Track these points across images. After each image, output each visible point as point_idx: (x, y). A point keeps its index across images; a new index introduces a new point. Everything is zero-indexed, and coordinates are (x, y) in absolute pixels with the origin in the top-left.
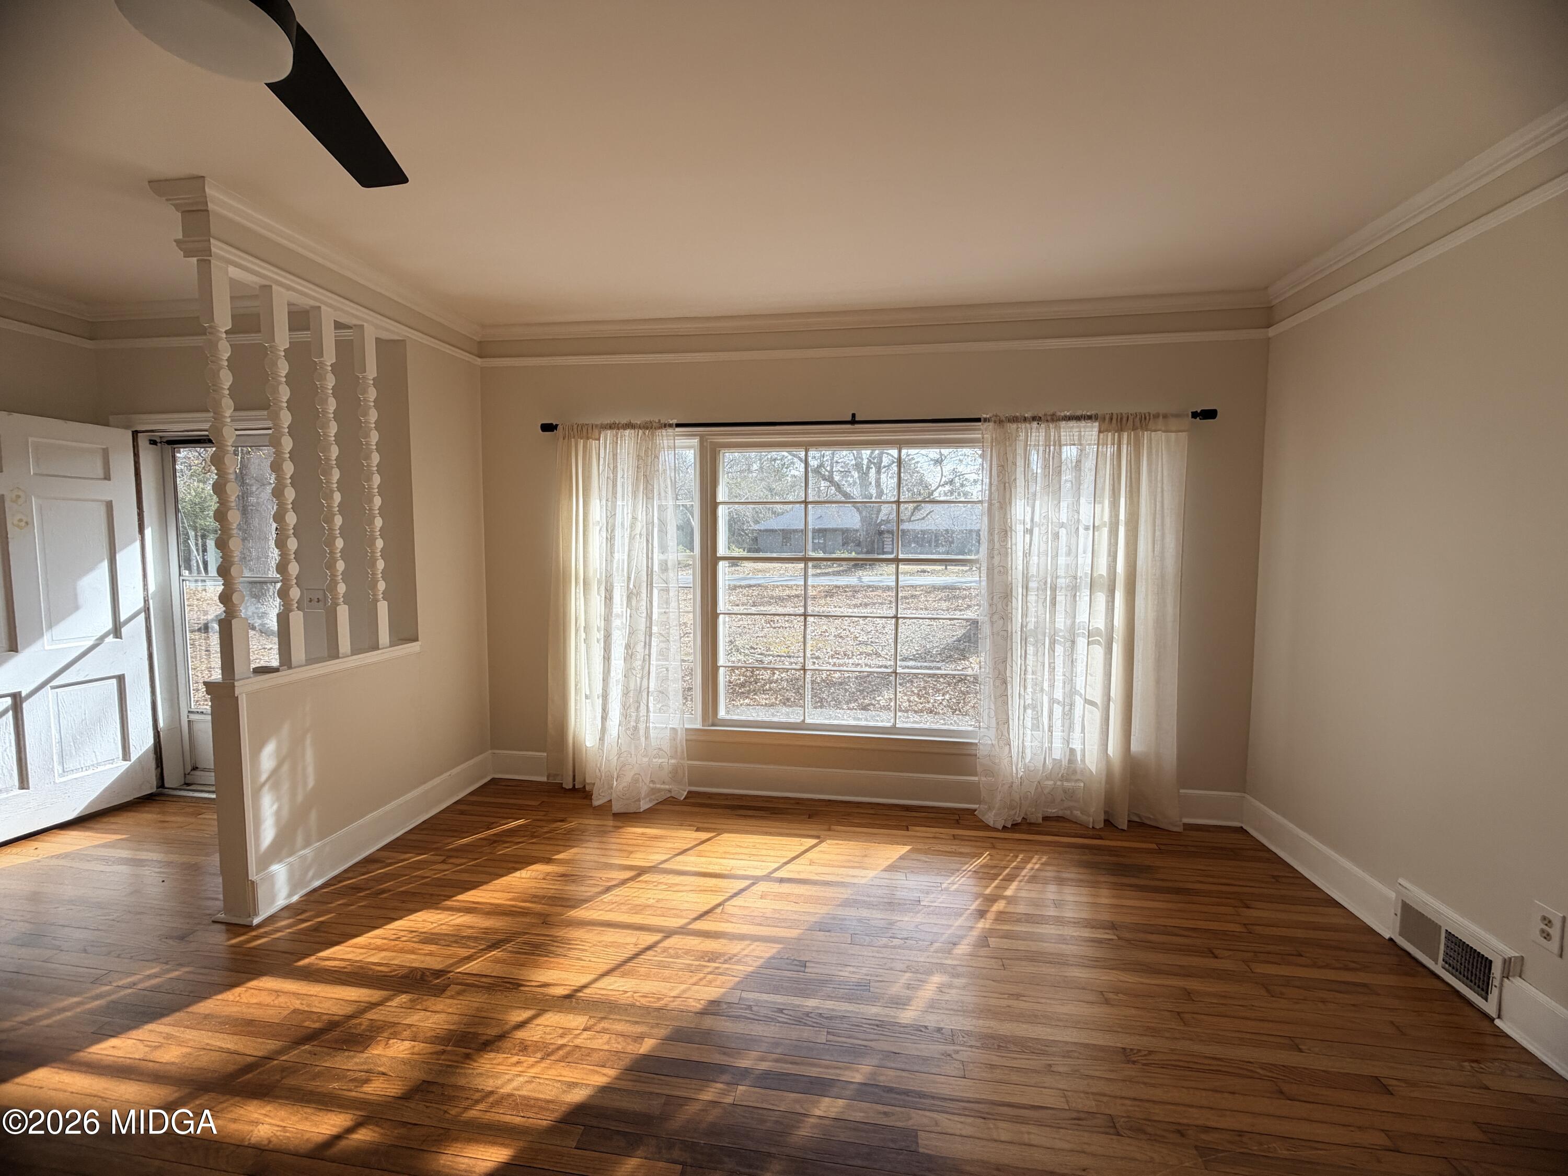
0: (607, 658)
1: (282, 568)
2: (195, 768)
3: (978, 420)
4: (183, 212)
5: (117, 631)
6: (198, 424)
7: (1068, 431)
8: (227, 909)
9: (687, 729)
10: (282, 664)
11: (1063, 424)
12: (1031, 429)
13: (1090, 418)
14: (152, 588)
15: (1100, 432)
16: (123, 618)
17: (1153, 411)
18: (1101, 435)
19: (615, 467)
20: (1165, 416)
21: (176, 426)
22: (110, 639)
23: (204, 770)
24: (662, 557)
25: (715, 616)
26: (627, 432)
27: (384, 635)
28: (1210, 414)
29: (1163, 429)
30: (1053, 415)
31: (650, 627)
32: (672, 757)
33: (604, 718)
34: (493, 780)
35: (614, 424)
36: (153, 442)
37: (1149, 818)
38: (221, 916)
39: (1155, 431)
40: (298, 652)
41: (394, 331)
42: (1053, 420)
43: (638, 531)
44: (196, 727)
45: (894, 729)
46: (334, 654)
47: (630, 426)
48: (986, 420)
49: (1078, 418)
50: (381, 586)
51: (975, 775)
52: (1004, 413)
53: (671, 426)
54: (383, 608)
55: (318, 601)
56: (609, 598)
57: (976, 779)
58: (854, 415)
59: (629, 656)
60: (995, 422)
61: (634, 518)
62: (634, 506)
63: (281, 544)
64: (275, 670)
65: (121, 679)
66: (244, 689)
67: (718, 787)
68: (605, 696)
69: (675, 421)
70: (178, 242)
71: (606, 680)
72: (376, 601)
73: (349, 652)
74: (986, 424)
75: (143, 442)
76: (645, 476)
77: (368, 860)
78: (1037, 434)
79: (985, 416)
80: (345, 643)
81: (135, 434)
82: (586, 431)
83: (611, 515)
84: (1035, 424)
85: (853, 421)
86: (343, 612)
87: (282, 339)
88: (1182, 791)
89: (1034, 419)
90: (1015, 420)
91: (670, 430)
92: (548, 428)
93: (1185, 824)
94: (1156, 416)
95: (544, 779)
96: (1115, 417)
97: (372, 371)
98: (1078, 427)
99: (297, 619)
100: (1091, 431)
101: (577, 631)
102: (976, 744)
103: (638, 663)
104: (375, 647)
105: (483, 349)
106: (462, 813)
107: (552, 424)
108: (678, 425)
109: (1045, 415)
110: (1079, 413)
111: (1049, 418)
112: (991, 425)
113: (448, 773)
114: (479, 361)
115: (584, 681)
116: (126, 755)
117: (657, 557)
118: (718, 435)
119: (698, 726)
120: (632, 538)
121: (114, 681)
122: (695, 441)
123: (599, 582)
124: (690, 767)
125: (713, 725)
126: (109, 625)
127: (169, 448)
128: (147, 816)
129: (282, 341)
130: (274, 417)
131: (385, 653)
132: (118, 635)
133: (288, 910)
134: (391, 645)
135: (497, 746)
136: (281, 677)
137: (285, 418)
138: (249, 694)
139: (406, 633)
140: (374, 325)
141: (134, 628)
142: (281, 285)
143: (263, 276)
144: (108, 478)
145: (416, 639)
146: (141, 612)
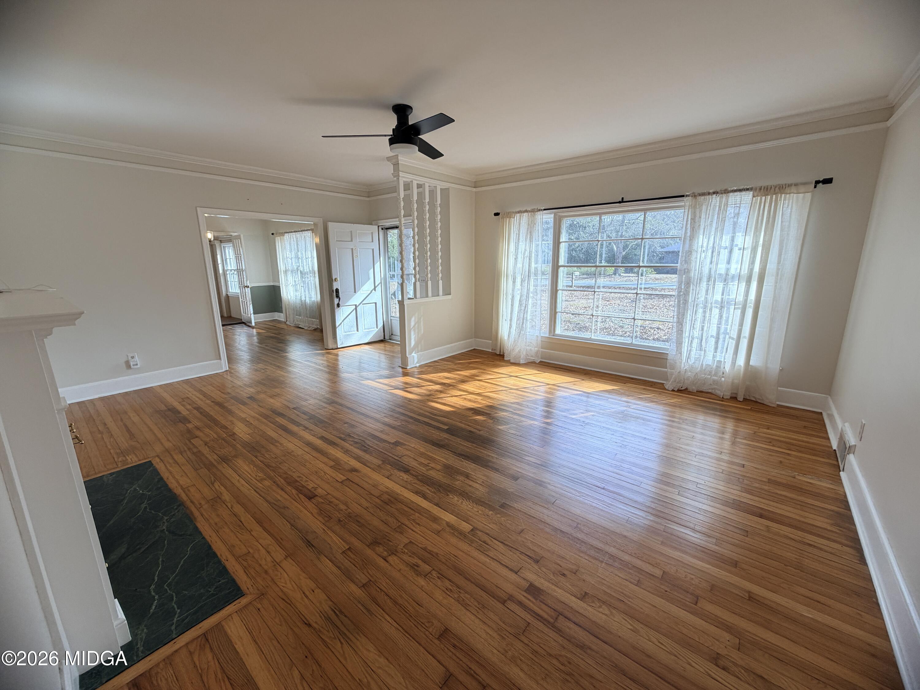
0: (512, 305)
1: (415, 269)
2: (392, 334)
3: (683, 196)
4: (394, 165)
5: (375, 289)
6: (394, 222)
7: (733, 198)
8: (402, 364)
9: (542, 337)
10: (414, 297)
11: (731, 194)
12: (712, 198)
13: (748, 189)
14: (382, 276)
15: (754, 196)
16: (376, 285)
17: (789, 182)
18: (754, 199)
19: (519, 229)
20: (796, 185)
21: (388, 223)
22: (373, 291)
23: (394, 335)
24: (536, 266)
25: (557, 291)
26: (525, 214)
27: (441, 292)
28: (828, 181)
29: (795, 192)
30: (726, 190)
31: (528, 293)
32: (536, 347)
33: (510, 328)
34: (474, 349)
35: (520, 211)
36: (382, 229)
37: (759, 399)
38: (401, 366)
39: (790, 193)
40: (418, 295)
41: (446, 185)
42: (725, 193)
43: (526, 255)
44: (393, 321)
45: (631, 344)
46: (427, 296)
47: (526, 211)
48: (687, 196)
49: (740, 190)
50: (440, 275)
51: (666, 368)
52: (698, 191)
53: (541, 210)
54: (441, 282)
55: (424, 280)
56: (514, 282)
57: (666, 370)
58: (623, 198)
59: (520, 304)
60: (692, 196)
61: (525, 250)
62: (526, 245)
63: (414, 261)
64: (413, 299)
65: (376, 303)
66: (406, 302)
67: (552, 360)
68: (511, 320)
69: (544, 208)
70: (392, 174)
71: (511, 313)
72: (439, 280)
73: (431, 296)
74: (688, 198)
75: (380, 229)
76: (530, 232)
77: (435, 361)
78: (715, 200)
79: (687, 194)
80: (430, 294)
81: (378, 226)
82: (509, 215)
83: (517, 249)
84: (714, 196)
85: (622, 201)
86: (430, 283)
87: (415, 191)
88: (779, 388)
89: (714, 193)
90: (703, 194)
91: (541, 212)
92: (497, 214)
93: (777, 405)
94: (790, 185)
95: (490, 351)
96: (763, 188)
97: (439, 202)
98: (740, 195)
99: (418, 284)
100: (747, 197)
101: (503, 295)
102: (667, 354)
103: (523, 308)
104: (438, 295)
105: (476, 185)
106: (462, 355)
108: (545, 210)
109: (721, 190)
110: (741, 188)
111: (723, 192)
112: (690, 198)
113: (459, 343)
114: (474, 189)
115: (505, 314)
116: (377, 328)
117: (533, 265)
118: (561, 212)
119: (547, 335)
120: (524, 258)
121: (374, 304)
122: (552, 216)
123: (512, 275)
124: (542, 352)
125: (553, 336)
126: (373, 287)
127: (386, 230)
128: (381, 345)
129: (415, 198)
130: (413, 221)
131: (441, 298)
132: (375, 290)
133: (416, 367)
134: (443, 295)
135: (476, 337)
136: (414, 301)
137: (416, 222)
138: (407, 304)
139: (447, 292)
140: (440, 185)
141: (379, 289)
142: (415, 180)
143: (411, 179)
144: (372, 241)
145: (450, 294)
146: (380, 285)
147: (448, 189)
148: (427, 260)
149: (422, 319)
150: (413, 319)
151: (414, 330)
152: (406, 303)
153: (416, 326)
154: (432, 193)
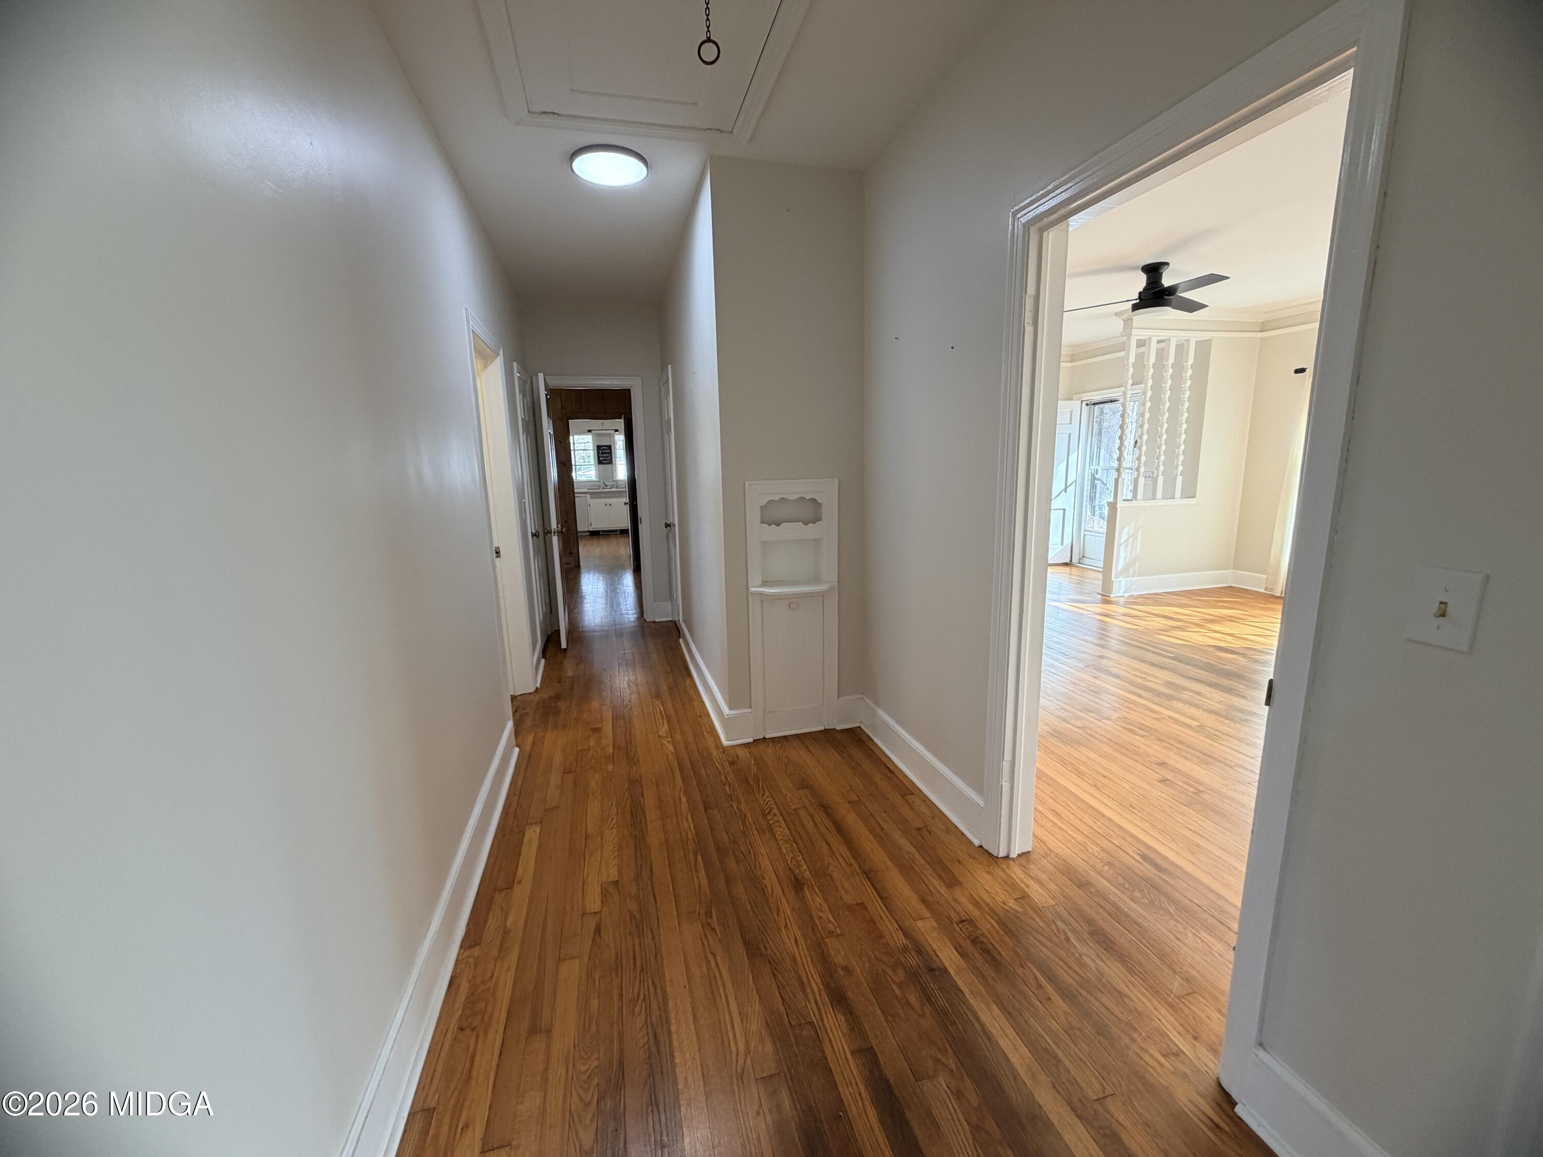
2: (1083, 557)
4: (1125, 321)
5: (1065, 490)
6: (1113, 394)
8: (1103, 590)
10: (1133, 498)
14: (1079, 472)
16: (1068, 485)
21: (1099, 397)
22: (1063, 493)
23: (1087, 558)
27: (1178, 492)
34: (1232, 586)
36: (1087, 405)
38: (1101, 592)
40: (1140, 495)
41: (1206, 336)
44: (1086, 538)
46: (1154, 498)
50: (1180, 468)
54: (1180, 479)
55: (1149, 477)
64: (1131, 500)
65: (1064, 510)
72: (1176, 475)
73: (1161, 498)
75: (1084, 403)
80: (1159, 495)
81: (1082, 401)
86: (1161, 480)
87: (1154, 349)
92: (1300, 371)
97: (1191, 361)
99: (1141, 481)
104: (1173, 498)
105: (1263, 327)
106: (1206, 592)
107: (1303, 368)
113: (1201, 572)
114: (1261, 335)
116: (1062, 544)
126: (1064, 487)
127: (1093, 406)
128: (1067, 569)
129: (1152, 360)
130: (1144, 393)
131: (1178, 501)
132: (1066, 492)
133: (1123, 597)
134: (1181, 498)
135: (1236, 567)
136: (1134, 503)
137: (1149, 393)
138: (1121, 507)
139: (1190, 492)
140: (1195, 337)
141: (1071, 489)
142: (1155, 336)
143: (1149, 335)
144: (1071, 423)
145: (1194, 497)
146: (1074, 483)
147: (1208, 342)
148: (1160, 445)
149: (1140, 532)
150: (1126, 530)
151: (1126, 546)
152: (1121, 505)
153: (1130, 541)
154: (1181, 348)
